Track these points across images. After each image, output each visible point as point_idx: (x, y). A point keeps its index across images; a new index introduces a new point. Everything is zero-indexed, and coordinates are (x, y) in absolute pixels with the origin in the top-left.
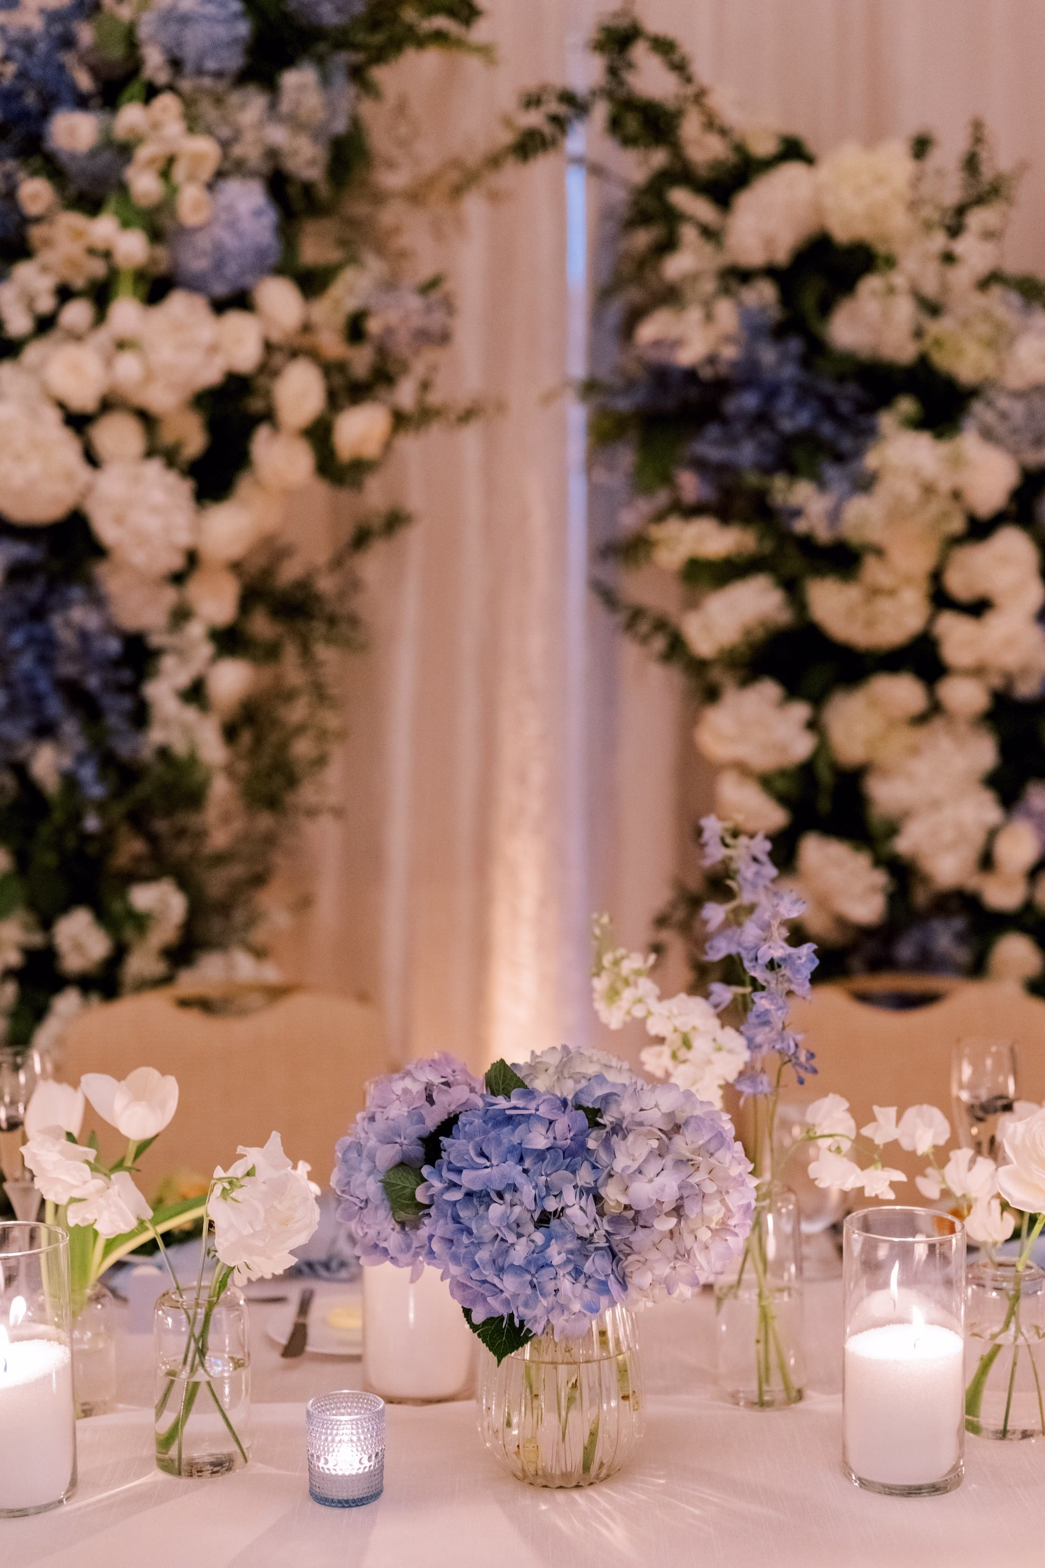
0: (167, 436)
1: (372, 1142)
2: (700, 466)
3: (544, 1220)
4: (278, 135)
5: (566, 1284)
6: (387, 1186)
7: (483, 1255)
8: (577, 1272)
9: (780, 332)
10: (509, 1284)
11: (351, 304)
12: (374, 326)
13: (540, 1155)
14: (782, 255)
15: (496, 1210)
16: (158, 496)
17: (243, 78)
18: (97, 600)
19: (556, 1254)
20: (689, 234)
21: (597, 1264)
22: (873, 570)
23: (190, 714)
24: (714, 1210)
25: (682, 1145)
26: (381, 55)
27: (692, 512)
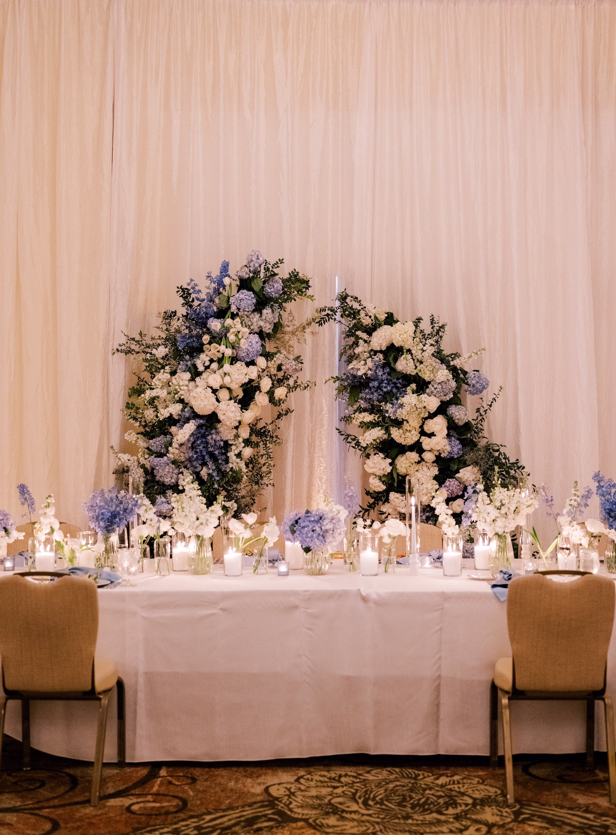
0: (235, 394)
1: (288, 521)
2: (365, 399)
3: (313, 531)
4: (262, 323)
5: (316, 540)
6: (290, 528)
7: (304, 536)
8: (318, 539)
9: (383, 366)
10: (308, 540)
11: (279, 362)
12: (284, 368)
13: (313, 521)
14: (384, 349)
15: (306, 529)
16: (233, 409)
17: (254, 311)
18: (218, 433)
19: (315, 536)
20: (361, 341)
21: (321, 538)
22: (406, 426)
23: (238, 460)
24: (339, 531)
25: (334, 521)
26: (286, 301)
27: (365, 410)
